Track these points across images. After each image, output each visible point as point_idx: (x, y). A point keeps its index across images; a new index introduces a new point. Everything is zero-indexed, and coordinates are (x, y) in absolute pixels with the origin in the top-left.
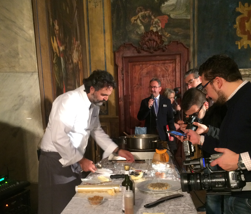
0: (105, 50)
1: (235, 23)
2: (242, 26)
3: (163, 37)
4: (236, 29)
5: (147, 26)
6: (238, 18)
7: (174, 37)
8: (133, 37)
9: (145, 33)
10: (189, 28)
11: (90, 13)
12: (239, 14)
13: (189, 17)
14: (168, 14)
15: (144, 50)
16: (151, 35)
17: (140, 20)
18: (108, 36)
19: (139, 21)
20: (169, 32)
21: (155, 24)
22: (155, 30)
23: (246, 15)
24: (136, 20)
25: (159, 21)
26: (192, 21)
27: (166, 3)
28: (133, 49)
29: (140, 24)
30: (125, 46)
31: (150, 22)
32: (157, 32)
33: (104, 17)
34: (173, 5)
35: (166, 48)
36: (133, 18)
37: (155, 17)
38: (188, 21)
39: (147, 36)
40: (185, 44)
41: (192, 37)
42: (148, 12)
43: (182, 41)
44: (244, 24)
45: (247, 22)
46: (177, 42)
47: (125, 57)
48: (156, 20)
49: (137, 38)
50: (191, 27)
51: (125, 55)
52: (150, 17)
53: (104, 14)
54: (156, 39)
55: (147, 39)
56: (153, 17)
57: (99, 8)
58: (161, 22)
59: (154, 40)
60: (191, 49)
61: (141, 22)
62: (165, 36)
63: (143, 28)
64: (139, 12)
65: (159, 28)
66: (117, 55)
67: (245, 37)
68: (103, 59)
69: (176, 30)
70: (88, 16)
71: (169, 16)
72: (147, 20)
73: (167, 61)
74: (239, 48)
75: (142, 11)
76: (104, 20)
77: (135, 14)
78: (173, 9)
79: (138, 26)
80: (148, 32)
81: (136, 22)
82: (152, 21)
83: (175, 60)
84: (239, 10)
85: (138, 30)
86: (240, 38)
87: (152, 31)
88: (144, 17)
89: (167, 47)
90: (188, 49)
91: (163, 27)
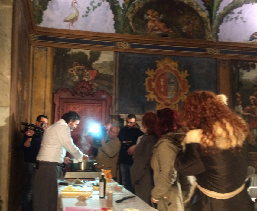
0: (45, 91)
1: (144, 82)
2: (150, 85)
3: (93, 86)
4: (145, 87)
5: (81, 76)
6: (147, 79)
7: (101, 87)
8: (70, 83)
9: (79, 82)
10: (112, 82)
11: (35, 61)
12: (148, 76)
13: (113, 74)
14: (97, 70)
15: (77, 94)
16: (84, 83)
17: (76, 72)
18: (49, 81)
19: (74, 73)
20: (98, 83)
21: (87, 76)
22: (86, 80)
23: (152, 77)
24: (72, 71)
25: (90, 74)
26: (114, 77)
27: (96, 62)
28: (69, 92)
29: (76, 75)
30: (62, 89)
31: (83, 74)
32: (88, 82)
33: (46, 66)
34: (101, 64)
35: (94, 94)
36: (70, 70)
37: (87, 70)
38: (111, 76)
39: (81, 84)
40: (109, 92)
41: (114, 88)
42: (82, 66)
43: (107, 90)
44: (151, 84)
45: (153, 82)
46: (103, 90)
47: (62, 98)
48: (88, 73)
49: (73, 85)
50: (114, 81)
51: (61, 97)
52: (83, 70)
53: (46, 63)
54: (87, 86)
55: (80, 86)
56: (85, 71)
57: (43, 59)
58: (92, 75)
59: (86, 88)
60: (114, 97)
61: (77, 73)
62: (94, 86)
63: (77, 77)
64: (75, 65)
65: (90, 79)
66: (55, 95)
67: (152, 92)
68: (43, 97)
69: (103, 82)
70: (33, 63)
71: (98, 71)
72: (80, 72)
73: (96, 105)
74: (148, 100)
75: (77, 65)
76: (46, 68)
77: (72, 67)
78: (101, 67)
79: (74, 76)
80: (81, 81)
81: (72, 72)
82: (85, 73)
83: (102, 104)
84: (148, 73)
85: (73, 79)
86: (148, 93)
87: (84, 80)
88: (79, 70)
89: (96, 94)
90: (111, 96)
91: (93, 79)
